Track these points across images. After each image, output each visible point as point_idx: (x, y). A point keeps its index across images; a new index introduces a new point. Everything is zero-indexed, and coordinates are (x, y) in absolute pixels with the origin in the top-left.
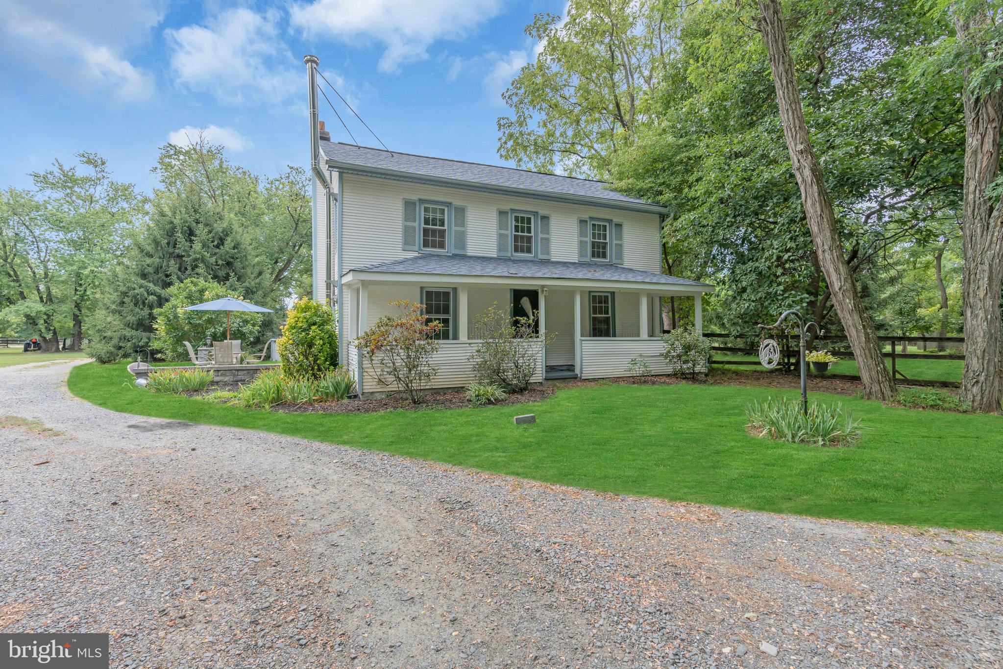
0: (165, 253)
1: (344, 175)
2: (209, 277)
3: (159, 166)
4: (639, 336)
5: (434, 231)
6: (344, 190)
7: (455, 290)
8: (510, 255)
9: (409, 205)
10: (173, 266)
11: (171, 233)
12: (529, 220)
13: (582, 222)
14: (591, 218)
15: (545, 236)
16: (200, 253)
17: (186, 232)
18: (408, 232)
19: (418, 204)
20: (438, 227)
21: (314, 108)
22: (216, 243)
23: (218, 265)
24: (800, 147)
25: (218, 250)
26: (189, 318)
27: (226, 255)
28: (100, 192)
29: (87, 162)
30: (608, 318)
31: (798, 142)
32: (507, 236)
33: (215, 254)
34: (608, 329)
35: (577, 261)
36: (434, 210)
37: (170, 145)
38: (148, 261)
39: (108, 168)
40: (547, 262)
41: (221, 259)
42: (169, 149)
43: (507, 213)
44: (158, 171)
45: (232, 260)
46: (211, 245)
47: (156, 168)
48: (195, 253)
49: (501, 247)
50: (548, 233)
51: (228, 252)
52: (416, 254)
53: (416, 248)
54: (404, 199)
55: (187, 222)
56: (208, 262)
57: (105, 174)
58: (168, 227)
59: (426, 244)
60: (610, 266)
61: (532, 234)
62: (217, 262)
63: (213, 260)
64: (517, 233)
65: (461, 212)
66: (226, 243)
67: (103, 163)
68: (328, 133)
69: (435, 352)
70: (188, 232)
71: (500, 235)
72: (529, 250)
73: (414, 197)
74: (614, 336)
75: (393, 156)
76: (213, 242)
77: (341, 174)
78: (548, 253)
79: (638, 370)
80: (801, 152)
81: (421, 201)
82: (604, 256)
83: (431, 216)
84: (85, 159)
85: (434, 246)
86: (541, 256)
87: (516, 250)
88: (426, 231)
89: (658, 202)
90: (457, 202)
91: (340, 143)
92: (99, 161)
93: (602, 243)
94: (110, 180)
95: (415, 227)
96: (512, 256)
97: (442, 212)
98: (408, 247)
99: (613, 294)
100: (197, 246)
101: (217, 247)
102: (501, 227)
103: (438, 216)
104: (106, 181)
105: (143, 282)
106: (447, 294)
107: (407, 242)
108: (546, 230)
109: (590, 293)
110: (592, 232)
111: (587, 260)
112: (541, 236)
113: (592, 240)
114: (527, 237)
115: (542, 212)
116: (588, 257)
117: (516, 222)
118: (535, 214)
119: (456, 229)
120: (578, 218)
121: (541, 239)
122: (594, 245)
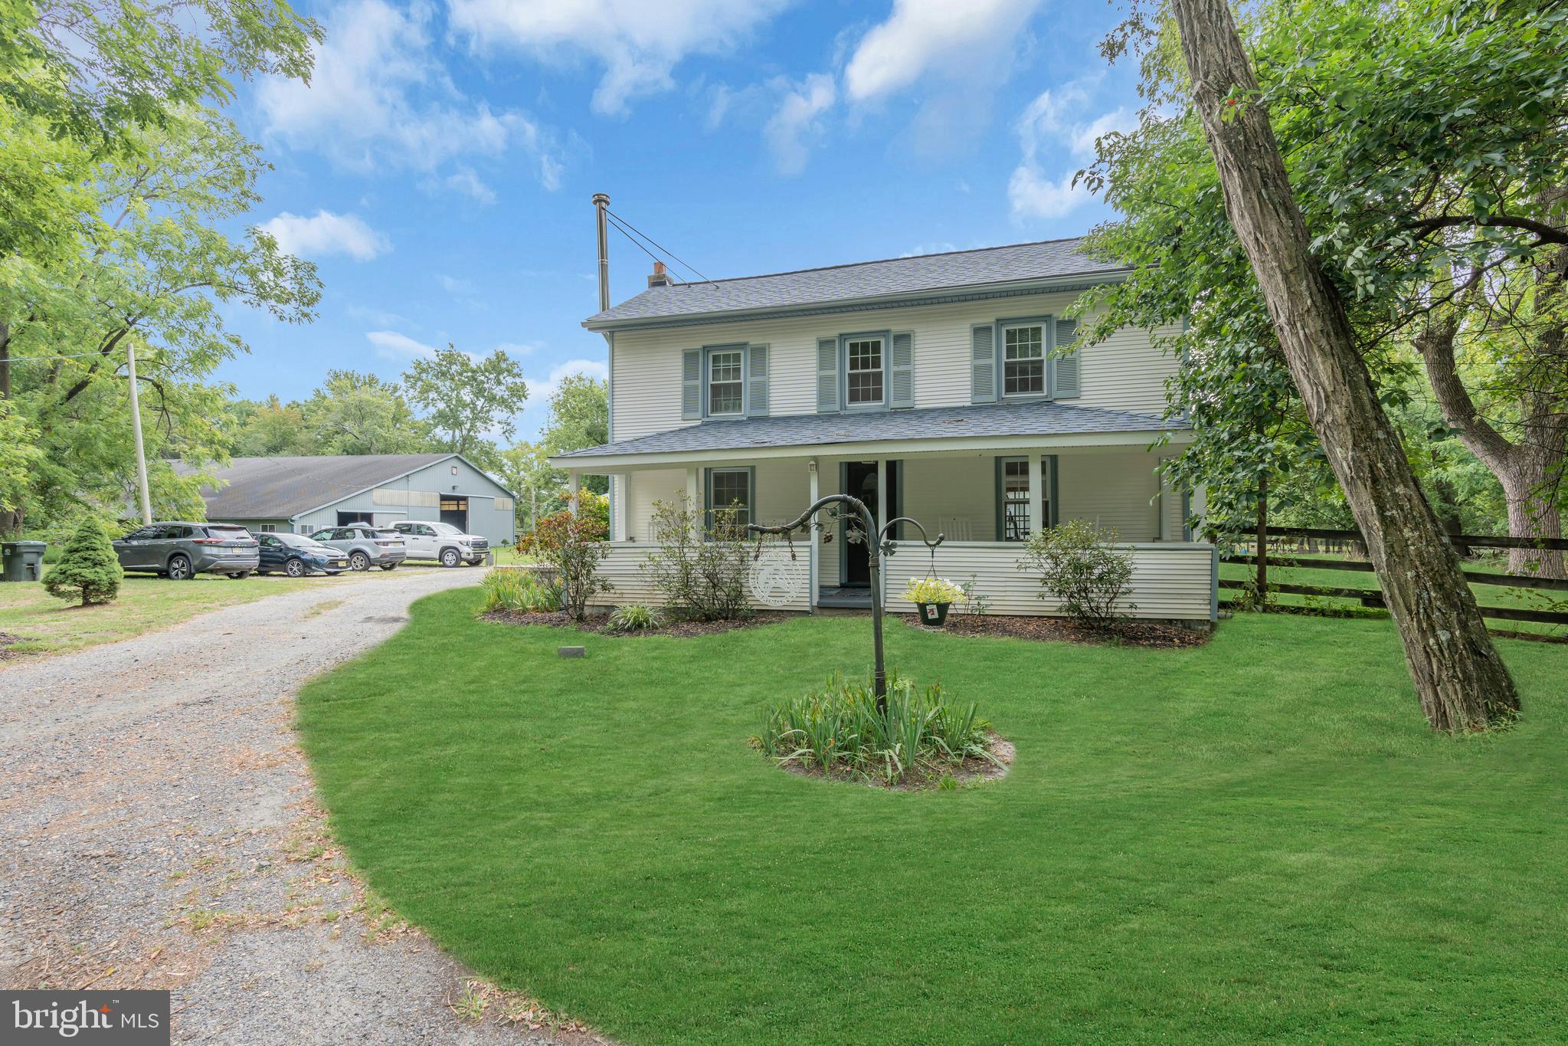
1: (616, 334)
5: (726, 387)
7: (753, 468)
8: (838, 409)
9: (689, 357)
12: (876, 346)
13: (980, 332)
14: (1001, 322)
15: (902, 368)
18: (688, 394)
19: (701, 354)
20: (731, 381)
21: (602, 257)
31: (1201, 76)
32: (832, 378)
35: (969, 404)
36: (727, 358)
40: (906, 413)
43: (834, 341)
49: (823, 397)
50: (909, 363)
52: (699, 423)
53: (699, 415)
54: (683, 350)
59: (715, 407)
60: (1048, 404)
61: (883, 368)
64: (854, 372)
65: (760, 354)
71: (821, 379)
72: (878, 397)
73: (697, 345)
77: (613, 334)
78: (908, 397)
81: (708, 348)
82: (1036, 387)
83: (722, 365)
85: (726, 409)
86: (896, 404)
87: (854, 398)
88: (715, 390)
90: (755, 341)
93: (1031, 362)
95: (697, 387)
96: (845, 408)
97: (737, 357)
98: (691, 415)
99: (1053, 458)
102: (822, 366)
103: (731, 364)
106: (743, 476)
107: (687, 407)
108: (905, 357)
109: (998, 459)
110: (1004, 345)
111: (993, 398)
112: (896, 369)
113: (1004, 359)
114: (874, 374)
115: (897, 328)
116: (995, 392)
117: (852, 353)
118: (885, 333)
119: (754, 379)
120: (972, 325)
121: (896, 374)
122: (1010, 369)
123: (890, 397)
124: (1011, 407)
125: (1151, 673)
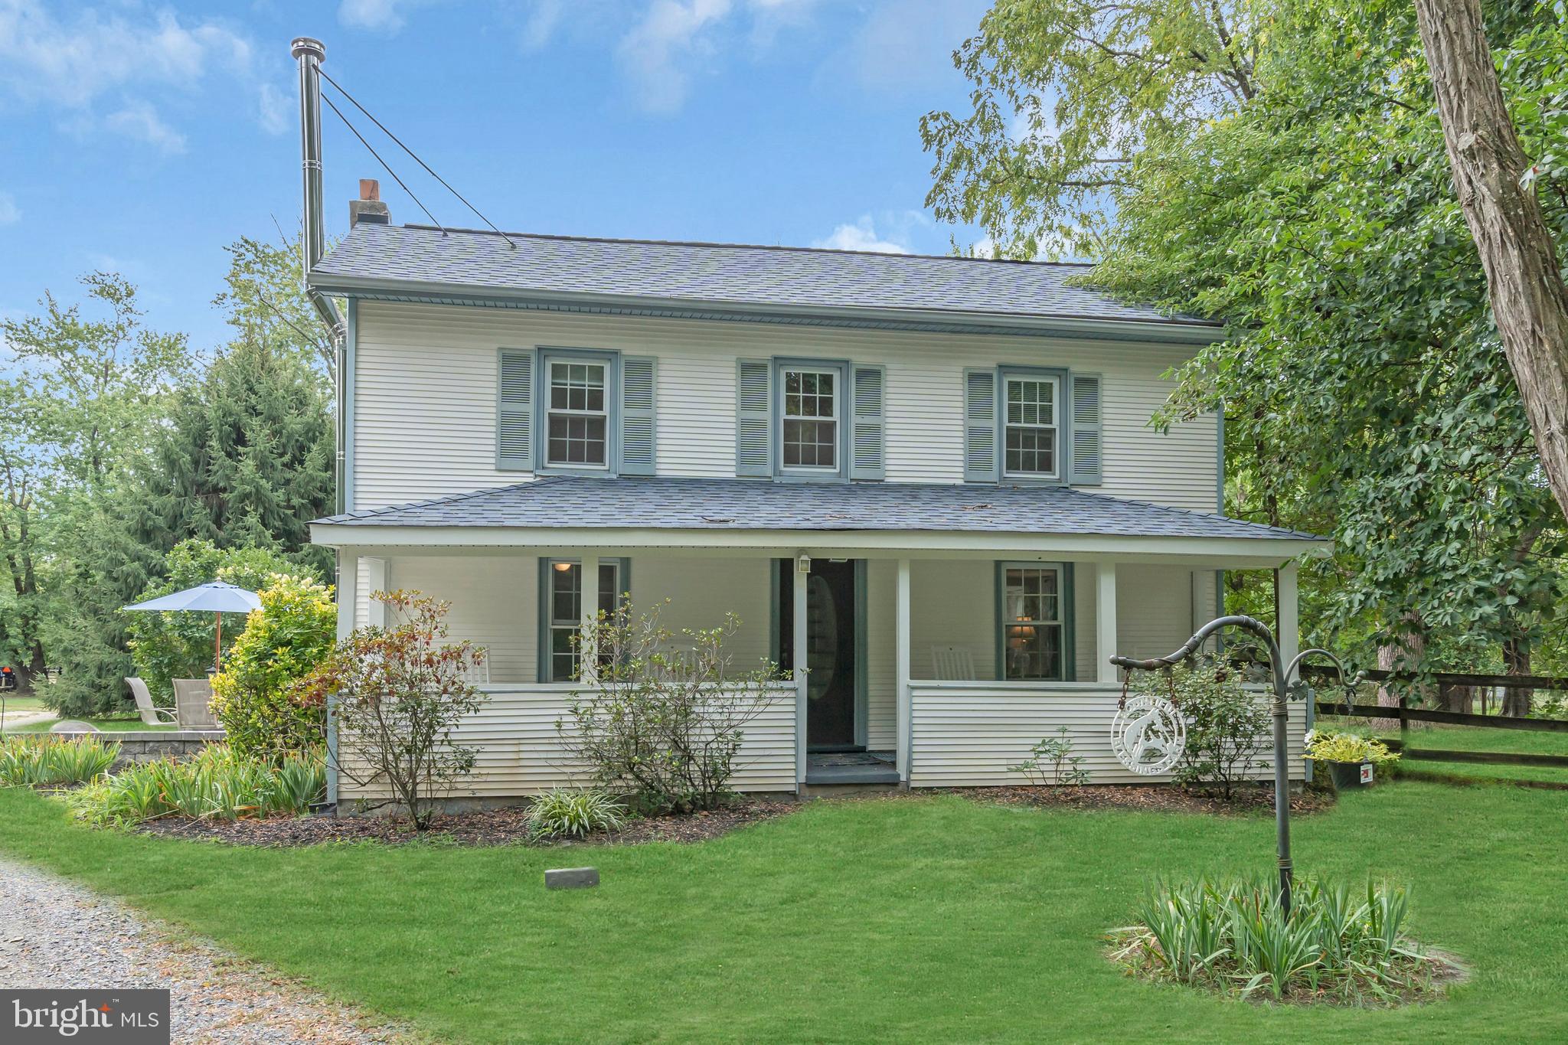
0: (187, 484)
1: (361, 303)
2: (268, 533)
3: (231, 292)
4: (1095, 679)
5: (577, 422)
6: (361, 339)
7: (626, 562)
8: (769, 472)
9: (512, 364)
10: (199, 511)
11: (200, 440)
12: (827, 381)
13: (977, 379)
14: (1004, 369)
15: (868, 420)
16: (253, 480)
17: (229, 435)
18: (509, 433)
19: (533, 359)
20: (586, 412)
21: (311, 156)
22: (287, 458)
23: (293, 507)
24: (1468, 140)
25: (289, 475)
26: (181, 626)
27: (308, 483)
28: (124, 356)
29: (101, 293)
30: (1055, 630)
31: (1466, 126)
32: (761, 424)
33: (288, 482)
34: (1055, 660)
35: (960, 482)
36: (578, 371)
37: (246, 242)
38: (156, 501)
39: (139, 302)
40: (876, 488)
41: (298, 493)
42: (242, 250)
43: (765, 367)
44: (228, 301)
45: (321, 495)
46: (278, 463)
47: (224, 295)
48: (243, 482)
49: (747, 453)
50: (877, 413)
51: (312, 479)
52: (529, 478)
53: (530, 463)
54: (500, 349)
55: (231, 414)
56: (270, 501)
57: (132, 317)
58: (196, 426)
59: (556, 454)
60: (1064, 491)
61: (836, 416)
62: (289, 500)
63: (279, 496)
64: (792, 417)
65: (642, 372)
66: (308, 457)
67: (129, 294)
68: (383, 207)
69: (472, 713)
70: (234, 436)
71: (744, 424)
72: (827, 459)
73: (527, 343)
74: (1072, 677)
75: (513, 247)
76: (281, 455)
77: (354, 302)
78: (876, 464)
79: (1045, 771)
80: (1471, 154)
81: (543, 352)
82: (1046, 465)
83: (569, 383)
84: (97, 287)
85: (577, 457)
86: (855, 473)
87: (791, 458)
88: (556, 423)
89: (1200, 313)
90: (632, 349)
91: (407, 227)
92: (122, 289)
93: (1040, 430)
94: (141, 328)
95: (526, 415)
96: (777, 472)
97: (598, 373)
98: (508, 463)
99: (1069, 567)
100: (248, 467)
101: (289, 466)
102: (745, 404)
103: (587, 384)
104: (132, 332)
105: (141, 547)
107: (508, 447)
108: (873, 404)
109: (998, 564)
110: (1006, 402)
111: (993, 476)
112: (859, 420)
113: (1006, 423)
114: (821, 423)
115: (862, 359)
116: (995, 468)
117: (789, 388)
118: (843, 365)
119: (631, 413)
120: (966, 368)
121: (859, 428)
122: (1013, 436)
123: (848, 462)
124: (1014, 490)
125: (1444, 857)
